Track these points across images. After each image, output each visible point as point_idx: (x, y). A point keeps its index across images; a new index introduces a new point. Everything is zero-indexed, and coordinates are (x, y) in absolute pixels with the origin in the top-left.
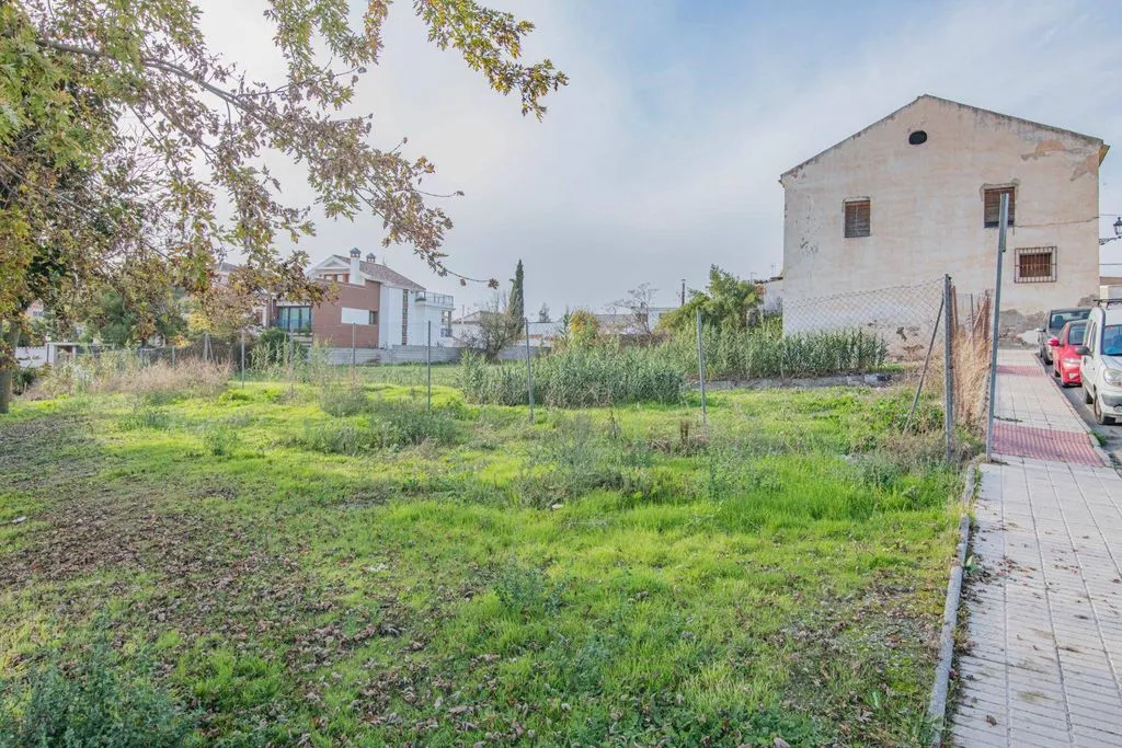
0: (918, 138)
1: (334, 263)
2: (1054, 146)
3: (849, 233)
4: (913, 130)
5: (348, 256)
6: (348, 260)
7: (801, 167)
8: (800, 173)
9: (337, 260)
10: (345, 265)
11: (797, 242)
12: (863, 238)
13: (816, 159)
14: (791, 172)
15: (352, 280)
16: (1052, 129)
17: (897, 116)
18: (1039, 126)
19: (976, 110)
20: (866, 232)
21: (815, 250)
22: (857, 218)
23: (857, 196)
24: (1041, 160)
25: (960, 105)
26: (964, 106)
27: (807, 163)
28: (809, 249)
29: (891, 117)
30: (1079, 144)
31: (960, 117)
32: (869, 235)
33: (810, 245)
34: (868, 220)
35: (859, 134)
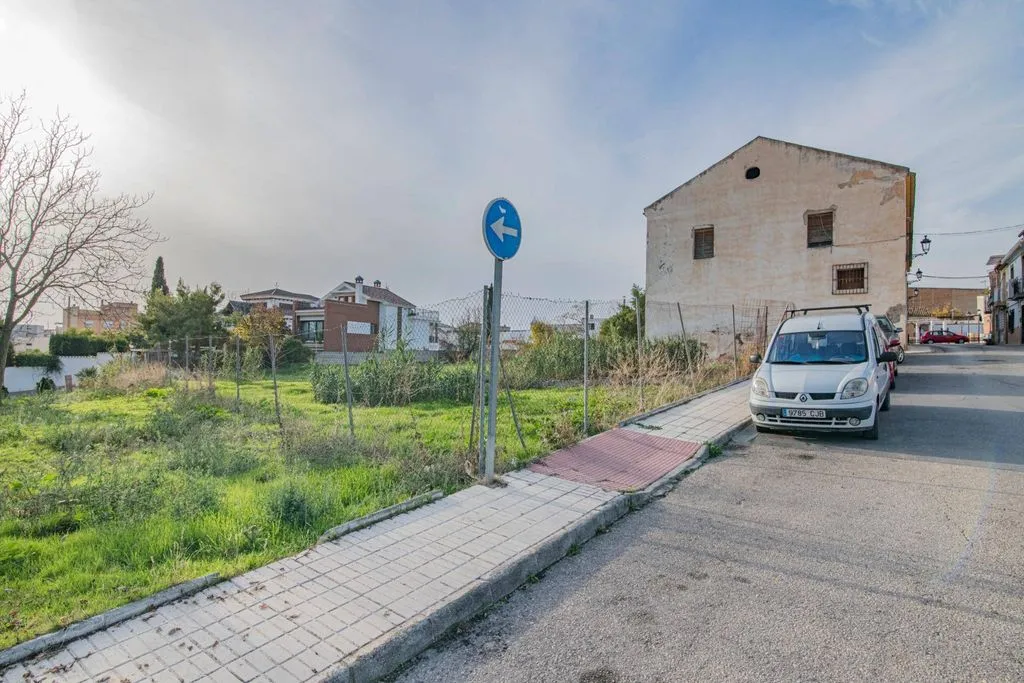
0: (753, 173)
1: (345, 288)
2: (866, 175)
3: (697, 256)
4: (749, 167)
5: (354, 282)
6: (353, 285)
7: (659, 201)
8: (659, 206)
9: (347, 286)
10: (352, 289)
11: (656, 264)
12: (707, 260)
13: (671, 194)
14: (652, 206)
15: (357, 301)
16: (865, 161)
17: (735, 156)
18: (853, 159)
19: (800, 147)
20: (711, 255)
21: (670, 270)
22: (703, 243)
23: (704, 224)
24: (855, 189)
25: (787, 144)
26: (790, 144)
27: (664, 198)
28: (665, 269)
29: (731, 156)
30: (887, 173)
31: (787, 153)
32: (713, 256)
33: (666, 266)
34: (712, 244)
35: (705, 173)
